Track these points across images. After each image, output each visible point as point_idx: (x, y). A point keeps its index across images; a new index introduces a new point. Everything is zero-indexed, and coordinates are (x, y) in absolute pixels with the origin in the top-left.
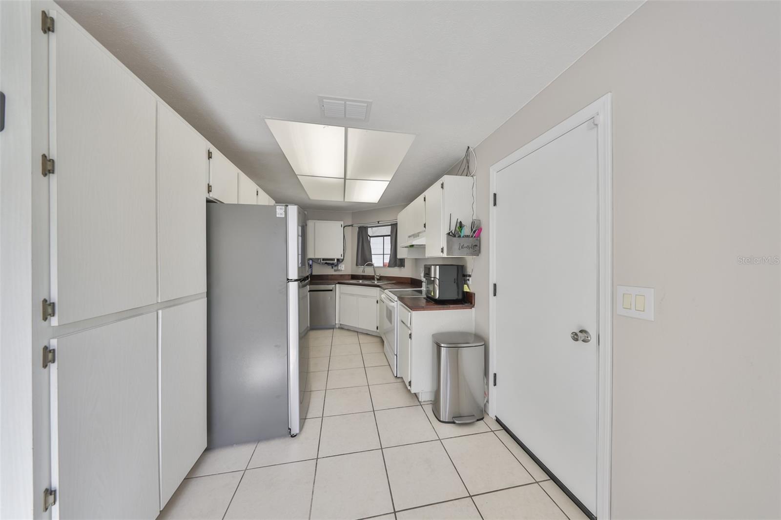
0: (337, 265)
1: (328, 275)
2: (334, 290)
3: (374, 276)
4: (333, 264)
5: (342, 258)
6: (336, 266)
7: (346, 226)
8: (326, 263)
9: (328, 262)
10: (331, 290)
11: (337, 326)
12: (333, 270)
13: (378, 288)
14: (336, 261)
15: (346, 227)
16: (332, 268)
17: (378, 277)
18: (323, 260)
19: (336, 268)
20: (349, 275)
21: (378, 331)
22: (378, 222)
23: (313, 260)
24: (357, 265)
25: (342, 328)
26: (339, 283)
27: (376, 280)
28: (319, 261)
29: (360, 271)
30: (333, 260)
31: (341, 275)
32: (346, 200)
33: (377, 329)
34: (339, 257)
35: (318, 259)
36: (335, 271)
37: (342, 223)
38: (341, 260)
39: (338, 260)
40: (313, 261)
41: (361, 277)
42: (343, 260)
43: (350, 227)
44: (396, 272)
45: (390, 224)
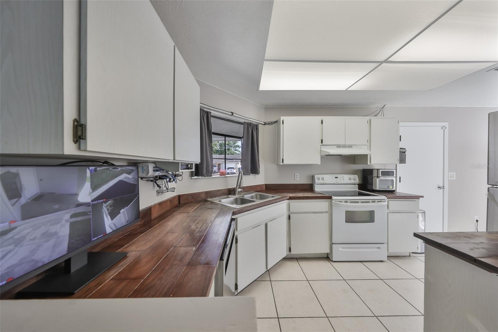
45: (242, 121)
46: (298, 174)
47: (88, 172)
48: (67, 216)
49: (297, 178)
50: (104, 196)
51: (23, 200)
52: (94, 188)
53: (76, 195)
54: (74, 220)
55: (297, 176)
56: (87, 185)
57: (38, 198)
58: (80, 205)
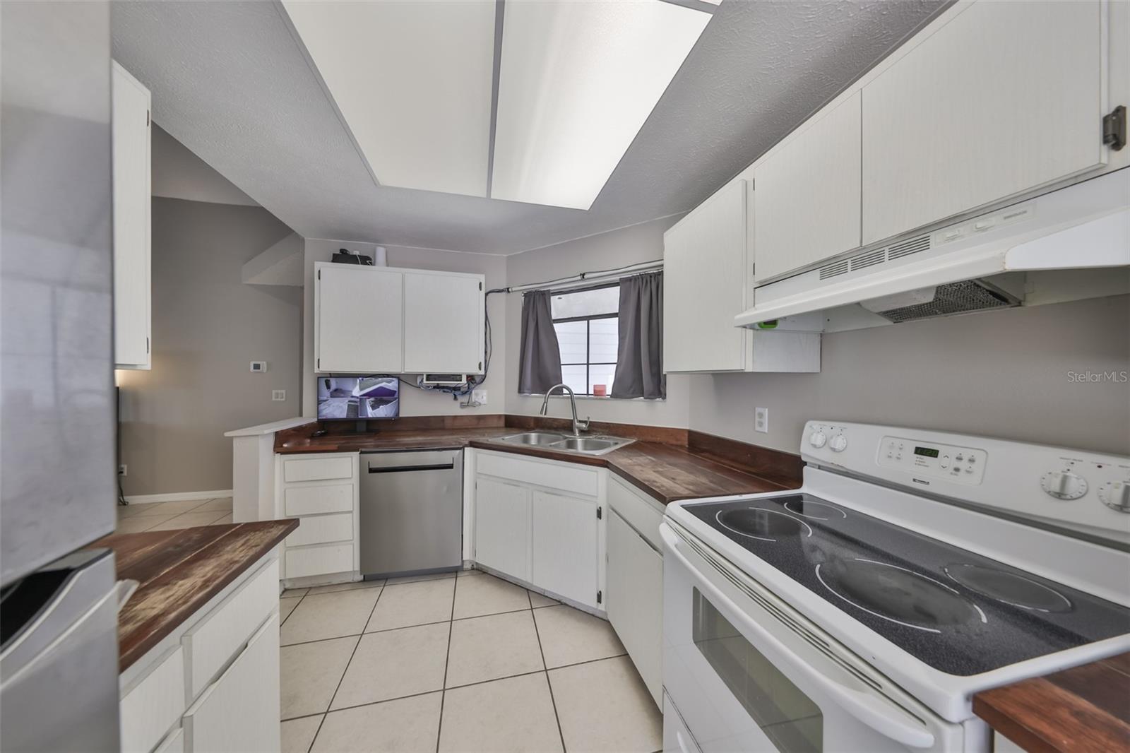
0: (468, 392)
1: (442, 419)
2: (457, 466)
3: (572, 422)
4: (456, 389)
5: (482, 372)
6: (464, 393)
7: (490, 292)
8: (437, 387)
9: (442, 384)
10: (451, 467)
11: (468, 566)
12: (457, 404)
13: (603, 471)
14: (464, 380)
15: (490, 295)
16: (455, 398)
17: (584, 426)
18: (429, 377)
19: (464, 399)
20: (499, 416)
21: (602, 607)
22: (583, 275)
23: (402, 378)
24: (520, 391)
25: (480, 571)
26: (473, 444)
27: (577, 431)
28: (419, 380)
29: (532, 406)
30: (457, 377)
31: (480, 418)
32: (495, 195)
33: (599, 601)
34: (474, 370)
35: (416, 375)
36: (463, 406)
37: (482, 278)
38: (478, 380)
39: (471, 378)
40: (399, 380)
41: (532, 424)
42: (484, 378)
43: (504, 294)
44: (637, 412)
45: (617, 278)
46: (766, 412)
47: (358, 381)
48: (347, 401)
49: (761, 424)
50: (369, 395)
51: (331, 390)
52: (361, 389)
53: (351, 391)
54: (350, 403)
55: (761, 415)
56: (358, 387)
57: (336, 390)
58: (353, 397)
